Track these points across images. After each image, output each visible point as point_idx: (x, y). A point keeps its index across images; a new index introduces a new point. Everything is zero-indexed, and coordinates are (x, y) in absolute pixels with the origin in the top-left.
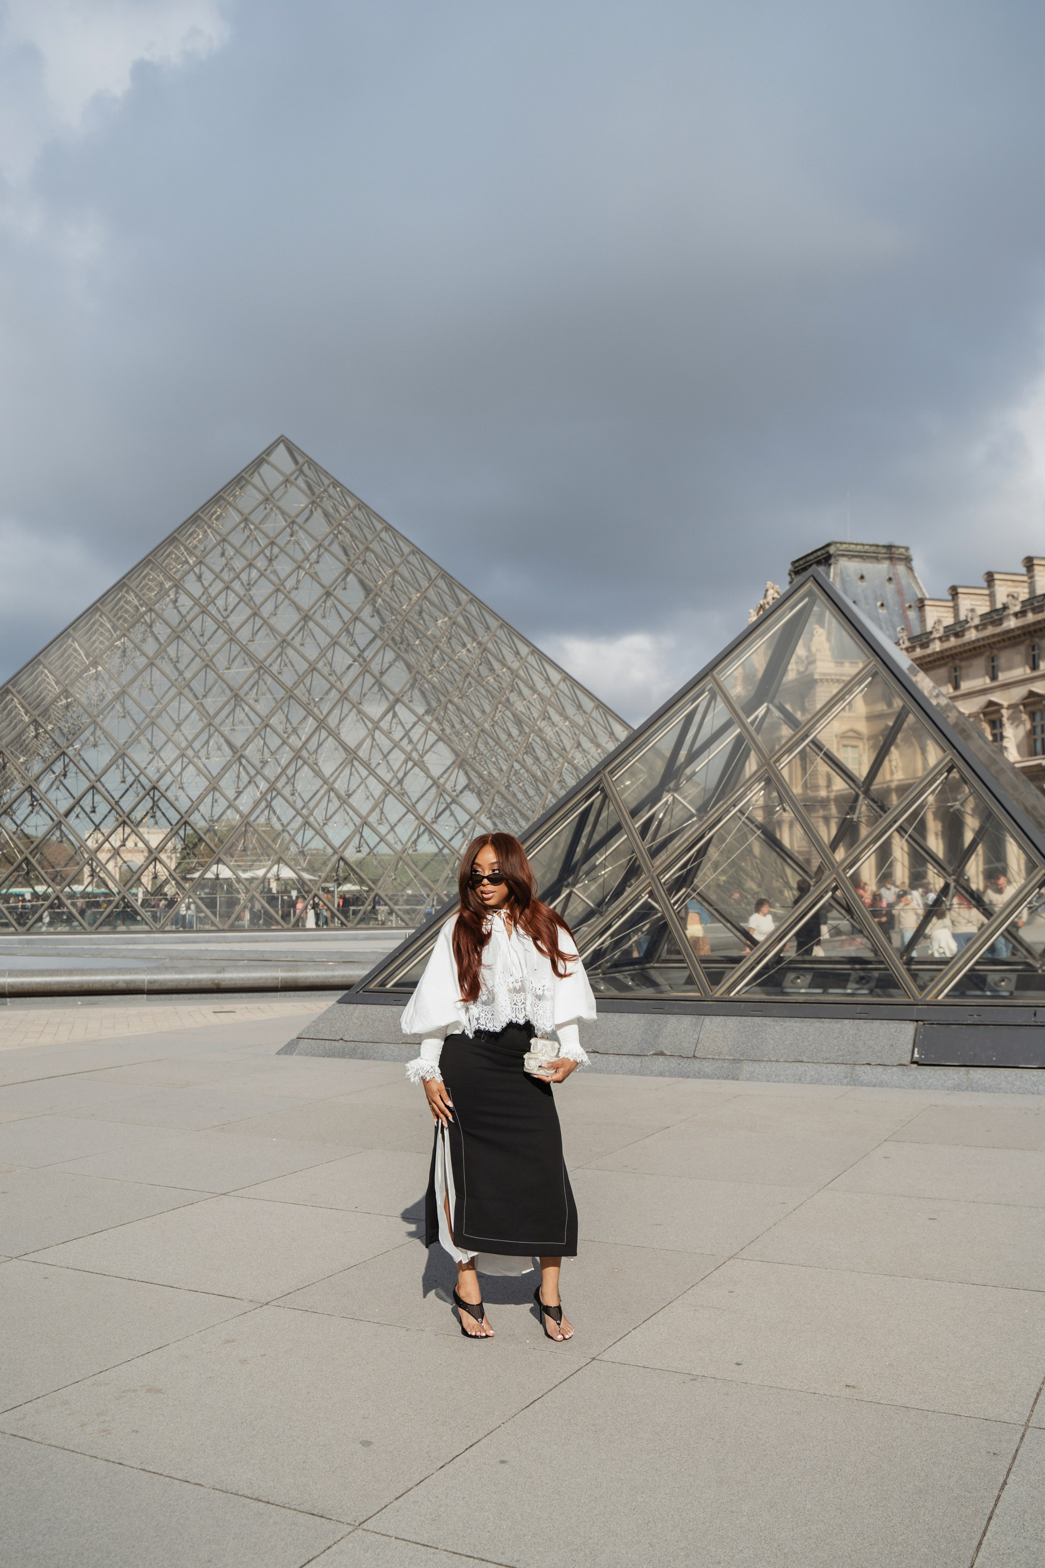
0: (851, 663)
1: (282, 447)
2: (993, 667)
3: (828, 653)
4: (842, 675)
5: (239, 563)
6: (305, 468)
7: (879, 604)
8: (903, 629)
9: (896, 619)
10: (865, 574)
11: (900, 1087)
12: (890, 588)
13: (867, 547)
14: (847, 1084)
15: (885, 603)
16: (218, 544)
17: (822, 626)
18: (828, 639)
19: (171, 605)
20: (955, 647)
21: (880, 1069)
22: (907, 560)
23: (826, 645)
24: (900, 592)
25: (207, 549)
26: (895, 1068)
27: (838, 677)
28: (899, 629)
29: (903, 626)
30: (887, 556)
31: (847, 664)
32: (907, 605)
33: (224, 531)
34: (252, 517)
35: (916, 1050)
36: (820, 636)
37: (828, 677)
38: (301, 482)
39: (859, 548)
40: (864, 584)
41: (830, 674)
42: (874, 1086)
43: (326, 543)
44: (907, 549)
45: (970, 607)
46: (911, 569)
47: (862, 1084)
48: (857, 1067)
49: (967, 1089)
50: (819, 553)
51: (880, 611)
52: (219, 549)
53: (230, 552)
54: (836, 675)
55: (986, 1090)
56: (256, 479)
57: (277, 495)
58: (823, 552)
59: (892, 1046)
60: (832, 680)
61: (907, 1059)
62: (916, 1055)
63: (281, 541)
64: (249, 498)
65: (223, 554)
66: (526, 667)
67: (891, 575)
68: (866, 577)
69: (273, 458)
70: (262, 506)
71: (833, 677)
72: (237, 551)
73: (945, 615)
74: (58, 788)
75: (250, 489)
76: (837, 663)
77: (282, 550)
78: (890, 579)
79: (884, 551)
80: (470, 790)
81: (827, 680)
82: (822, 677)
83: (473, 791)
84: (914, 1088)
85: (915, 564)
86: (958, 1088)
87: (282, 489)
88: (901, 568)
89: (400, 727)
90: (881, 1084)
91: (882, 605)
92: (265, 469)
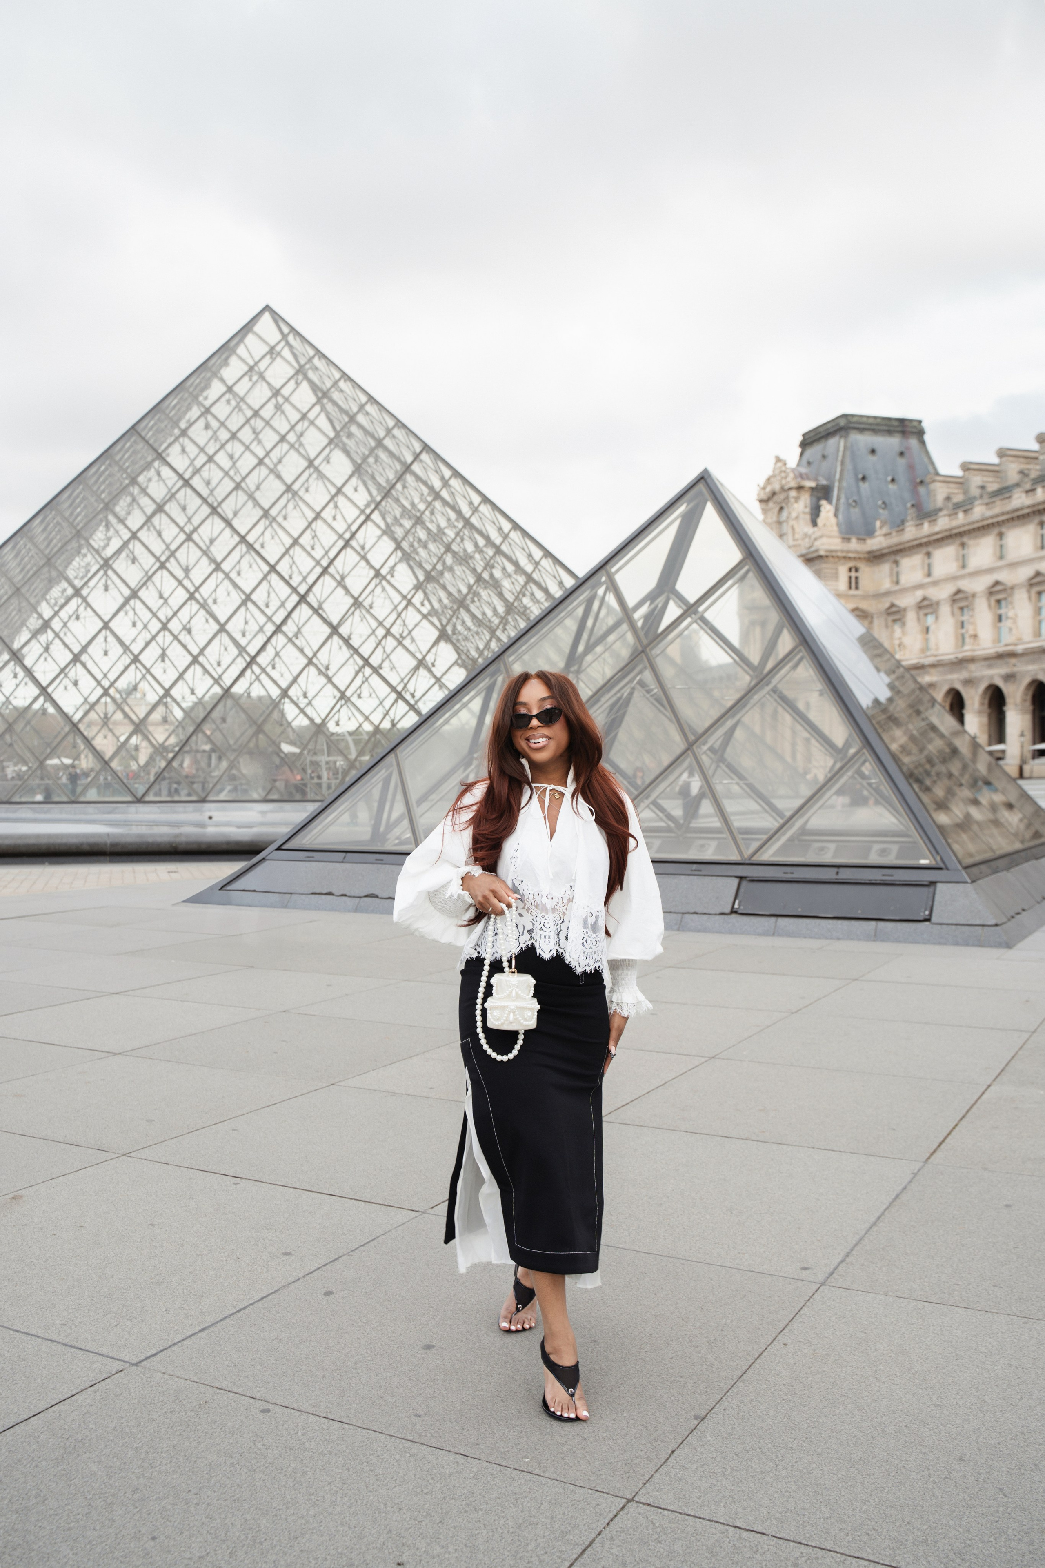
0: (858, 539)
1: (267, 316)
2: (1001, 546)
3: (835, 528)
4: (849, 552)
5: (224, 435)
6: (291, 338)
7: (889, 478)
8: (913, 506)
9: (907, 495)
10: (876, 447)
11: (720, 932)
12: (902, 462)
13: (879, 420)
14: (678, 930)
15: (896, 478)
16: (202, 415)
17: (830, 502)
18: (836, 515)
19: (156, 478)
20: (964, 525)
21: (706, 917)
22: (919, 433)
23: (833, 520)
24: (911, 467)
25: (192, 420)
26: (718, 917)
27: (844, 554)
28: (909, 505)
29: (913, 502)
30: (899, 429)
31: (854, 540)
32: (918, 480)
33: (207, 403)
34: (235, 389)
35: (737, 902)
36: (828, 512)
37: (834, 554)
38: (286, 353)
39: (871, 421)
40: (873, 459)
41: (836, 551)
42: (699, 931)
43: (311, 416)
44: (920, 422)
45: (980, 483)
46: (923, 443)
47: (690, 930)
48: (687, 916)
49: (773, 935)
50: (829, 426)
51: (891, 486)
52: (201, 423)
53: (214, 424)
54: (842, 551)
55: (790, 935)
56: (241, 350)
57: (262, 366)
58: (833, 424)
59: (717, 898)
60: (838, 557)
61: (728, 909)
62: (736, 906)
63: (267, 413)
64: (233, 370)
65: (207, 427)
66: (510, 544)
67: (903, 449)
68: (879, 452)
69: (257, 328)
70: (246, 378)
71: (840, 554)
72: (222, 424)
73: (956, 491)
74: (46, 659)
75: (233, 360)
76: (843, 538)
77: (267, 423)
78: (902, 454)
79: (896, 423)
80: (458, 665)
81: (833, 557)
82: (828, 554)
83: (460, 666)
84: (731, 933)
85: (926, 437)
86: (765, 934)
87: (268, 359)
88: (913, 442)
89: (388, 602)
90: (705, 930)
91: (893, 480)
92: (250, 339)
